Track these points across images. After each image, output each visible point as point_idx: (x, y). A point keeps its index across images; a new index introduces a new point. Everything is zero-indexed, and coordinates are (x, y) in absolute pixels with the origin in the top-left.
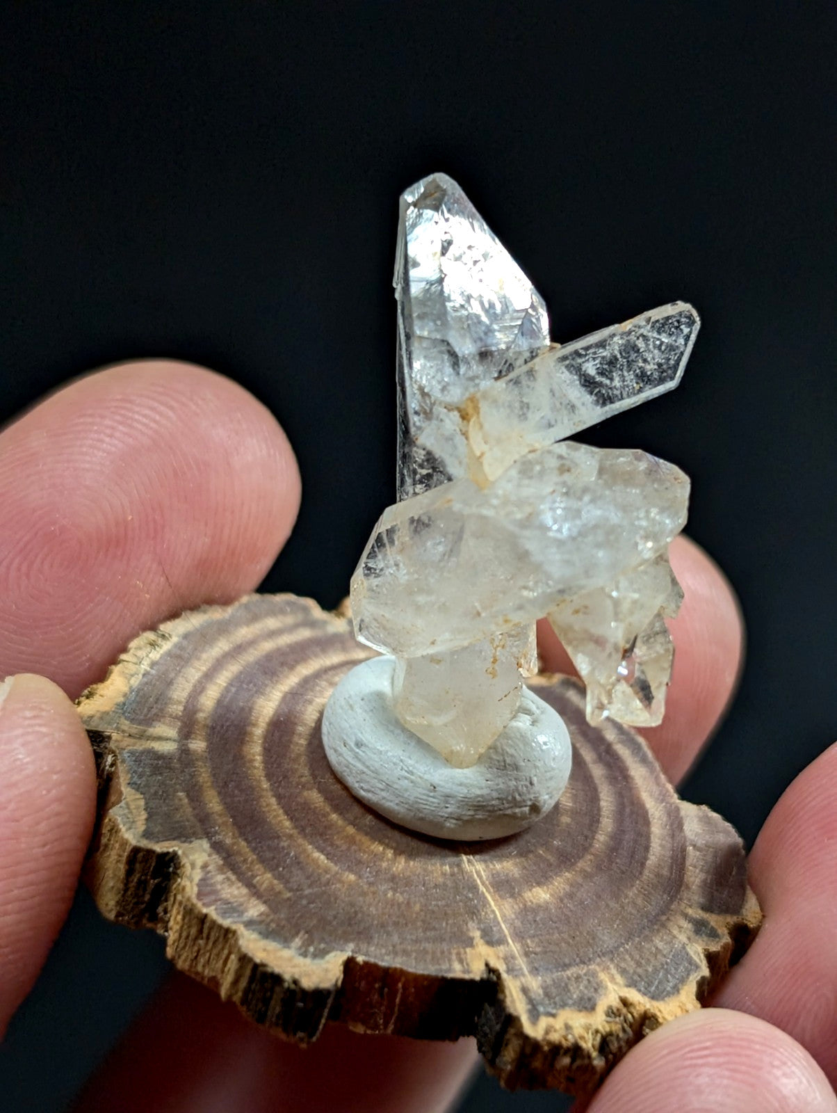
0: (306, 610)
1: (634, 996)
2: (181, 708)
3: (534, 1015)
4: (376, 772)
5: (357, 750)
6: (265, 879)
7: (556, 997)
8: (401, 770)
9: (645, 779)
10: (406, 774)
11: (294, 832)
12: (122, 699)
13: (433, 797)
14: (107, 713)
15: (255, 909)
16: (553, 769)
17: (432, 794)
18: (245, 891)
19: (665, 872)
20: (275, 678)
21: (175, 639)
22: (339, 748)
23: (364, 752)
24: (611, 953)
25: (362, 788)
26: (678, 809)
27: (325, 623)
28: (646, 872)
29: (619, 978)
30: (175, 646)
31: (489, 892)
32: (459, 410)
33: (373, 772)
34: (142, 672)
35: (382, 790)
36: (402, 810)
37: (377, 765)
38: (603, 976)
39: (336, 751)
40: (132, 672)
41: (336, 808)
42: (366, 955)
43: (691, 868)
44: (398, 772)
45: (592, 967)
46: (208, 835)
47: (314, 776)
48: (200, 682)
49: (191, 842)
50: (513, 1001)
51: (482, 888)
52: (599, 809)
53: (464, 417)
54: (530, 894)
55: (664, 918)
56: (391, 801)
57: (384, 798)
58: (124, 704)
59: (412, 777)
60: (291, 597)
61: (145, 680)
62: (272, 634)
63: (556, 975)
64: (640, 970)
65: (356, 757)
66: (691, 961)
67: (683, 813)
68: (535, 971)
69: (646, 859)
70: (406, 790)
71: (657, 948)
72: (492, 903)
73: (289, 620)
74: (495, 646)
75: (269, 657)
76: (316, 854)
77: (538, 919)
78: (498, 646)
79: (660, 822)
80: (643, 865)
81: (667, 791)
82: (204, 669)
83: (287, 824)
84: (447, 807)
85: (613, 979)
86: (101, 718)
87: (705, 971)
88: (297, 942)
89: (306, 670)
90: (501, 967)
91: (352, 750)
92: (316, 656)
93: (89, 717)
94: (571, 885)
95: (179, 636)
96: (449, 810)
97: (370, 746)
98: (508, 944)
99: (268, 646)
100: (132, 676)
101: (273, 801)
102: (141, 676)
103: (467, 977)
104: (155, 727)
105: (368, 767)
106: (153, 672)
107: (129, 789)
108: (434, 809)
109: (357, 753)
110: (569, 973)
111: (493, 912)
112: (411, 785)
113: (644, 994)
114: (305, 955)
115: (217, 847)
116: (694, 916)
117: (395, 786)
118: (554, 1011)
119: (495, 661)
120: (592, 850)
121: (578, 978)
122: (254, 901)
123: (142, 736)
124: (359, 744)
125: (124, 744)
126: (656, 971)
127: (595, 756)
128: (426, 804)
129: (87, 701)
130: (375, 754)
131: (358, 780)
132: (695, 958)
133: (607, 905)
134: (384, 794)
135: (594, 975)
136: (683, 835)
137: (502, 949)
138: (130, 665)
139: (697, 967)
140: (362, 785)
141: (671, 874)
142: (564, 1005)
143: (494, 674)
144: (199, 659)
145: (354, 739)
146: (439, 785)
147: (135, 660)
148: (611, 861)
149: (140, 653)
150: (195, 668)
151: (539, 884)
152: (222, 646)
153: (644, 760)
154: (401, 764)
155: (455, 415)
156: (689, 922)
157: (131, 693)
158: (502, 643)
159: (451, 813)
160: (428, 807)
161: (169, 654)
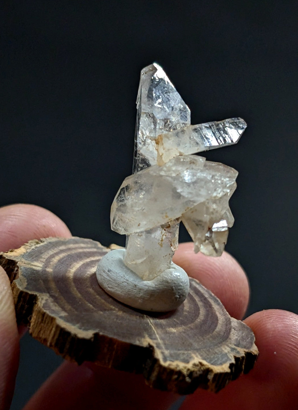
0: (96, 244)
1: (204, 362)
2: (45, 260)
3: (165, 360)
4: (114, 280)
5: (108, 273)
6: (68, 307)
7: (174, 357)
8: (124, 279)
9: (218, 309)
10: (126, 281)
11: (82, 298)
12: (23, 254)
13: (135, 289)
14: (17, 256)
15: (63, 314)
16: (181, 286)
17: (134, 288)
18: (60, 309)
19: (222, 334)
20: (81, 259)
21: (45, 243)
22: (102, 274)
23: (111, 273)
24: (197, 350)
25: (109, 287)
26: (230, 319)
27: (102, 249)
28: (215, 332)
29: (199, 357)
30: (45, 244)
31: (153, 326)
32: (155, 140)
33: (113, 280)
34: (32, 249)
35: (116, 287)
36: (123, 294)
37: (115, 278)
38: (193, 355)
39: (100, 275)
40: (28, 248)
41: (98, 294)
42: (104, 333)
43: (232, 334)
44: (122, 280)
45: (190, 352)
46: (49, 293)
47: (92, 285)
48: (53, 255)
49: (42, 293)
50: (158, 355)
51: (150, 324)
52: (199, 313)
53: (157, 143)
54: (169, 329)
55: (220, 345)
56: (119, 291)
57: (117, 290)
58: (24, 255)
59: (128, 282)
60: (91, 240)
61: (32, 251)
62: (82, 248)
63: (176, 351)
64: (208, 356)
65: (108, 275)
66: (228, 358)
67: (231, 320)
68: (167, 349)
69: (215, 329)
70: (125, 286)
71: (215, 352)
72: (154, 329)
73: (89, 246)
74: (162, 234)
75: (80, 253)
76: (89, 304)
77: (170, 336)
78: (163, 235)
79: (222, 321)
80: (214, 330)
81: (227, 313)
82: (55, 252)
83: (79, 295)
84: (140, 294)
85: (197, 356)
86: (15, 257)
87: (233, 361)
88: (78, 325)
89: (93, 259)
90: (154, 345)
91: (106, 273)
92: (98, 256)
93: (10, 256)
94: (185, 330)
95: (47, 242)
96: (141, 295)
97: (113, 271)
98: (158, 340)
99: (81, 250)
100: (28, 249)
101: (75, 289)
102: (31, 250)
103: (141, 345)
104: (34, 263)
105: (111, 278)
106: (36, 249)
107: (22, 276)
108: (135, 294)
109: (108, 274)
110: (180, 352)
111: (154, 331)
112: (127, 284)
113: (209, 363)
114: (80, 329)
115: (52, 296)
116: (231, 346)
117: (121, 285)
118: (173, 360)
119: (162, 240)
120: (194, 323)
121: (183, 354)
122: (63, 312)
123: (29, 264)
124: (109, 271)
125: (22, 265)
126: (214, 358)
127: (199, 299)
128: (132, 292)
129: (10, 252)
130: (115, 274)
131: (108, 284)
132: (230, 358)
133: (198, 338)
134: (117, 288)
135: (190, 354)
136: (230, 325)
137: (155, 341)
138: (28, 246)
139: (230, 360)
140: (109, 286)
141: (224, 334)
142: (177, 359)
143: (161, 245)
144: (54, 249)
145: (107, 269)
146: (137, 285)
147: (30, 245)
148: (201, 327)
149: (32, 244)
150: (52, 251)
151: (173, 327)
152: (63, 248)
153: (219, 304)
154: (124, 277)
155: (154, 142)
156: (229, 348)
157: (27, 253)
158: (165, 234)
159: (141, 296)
160: (132, 293)
161: (43, 246)
